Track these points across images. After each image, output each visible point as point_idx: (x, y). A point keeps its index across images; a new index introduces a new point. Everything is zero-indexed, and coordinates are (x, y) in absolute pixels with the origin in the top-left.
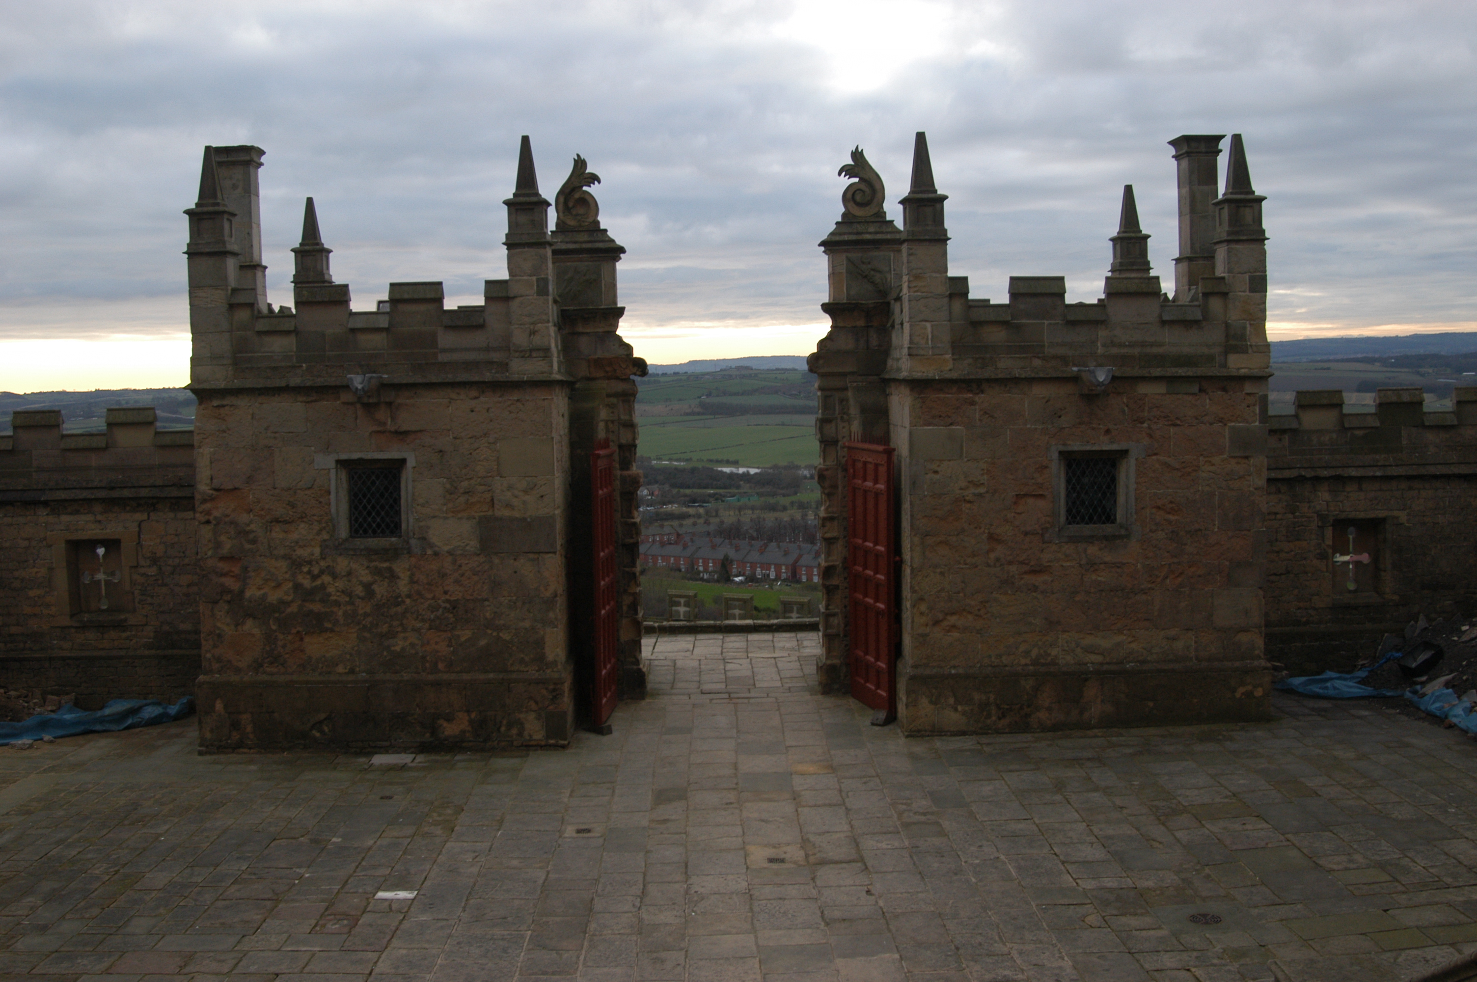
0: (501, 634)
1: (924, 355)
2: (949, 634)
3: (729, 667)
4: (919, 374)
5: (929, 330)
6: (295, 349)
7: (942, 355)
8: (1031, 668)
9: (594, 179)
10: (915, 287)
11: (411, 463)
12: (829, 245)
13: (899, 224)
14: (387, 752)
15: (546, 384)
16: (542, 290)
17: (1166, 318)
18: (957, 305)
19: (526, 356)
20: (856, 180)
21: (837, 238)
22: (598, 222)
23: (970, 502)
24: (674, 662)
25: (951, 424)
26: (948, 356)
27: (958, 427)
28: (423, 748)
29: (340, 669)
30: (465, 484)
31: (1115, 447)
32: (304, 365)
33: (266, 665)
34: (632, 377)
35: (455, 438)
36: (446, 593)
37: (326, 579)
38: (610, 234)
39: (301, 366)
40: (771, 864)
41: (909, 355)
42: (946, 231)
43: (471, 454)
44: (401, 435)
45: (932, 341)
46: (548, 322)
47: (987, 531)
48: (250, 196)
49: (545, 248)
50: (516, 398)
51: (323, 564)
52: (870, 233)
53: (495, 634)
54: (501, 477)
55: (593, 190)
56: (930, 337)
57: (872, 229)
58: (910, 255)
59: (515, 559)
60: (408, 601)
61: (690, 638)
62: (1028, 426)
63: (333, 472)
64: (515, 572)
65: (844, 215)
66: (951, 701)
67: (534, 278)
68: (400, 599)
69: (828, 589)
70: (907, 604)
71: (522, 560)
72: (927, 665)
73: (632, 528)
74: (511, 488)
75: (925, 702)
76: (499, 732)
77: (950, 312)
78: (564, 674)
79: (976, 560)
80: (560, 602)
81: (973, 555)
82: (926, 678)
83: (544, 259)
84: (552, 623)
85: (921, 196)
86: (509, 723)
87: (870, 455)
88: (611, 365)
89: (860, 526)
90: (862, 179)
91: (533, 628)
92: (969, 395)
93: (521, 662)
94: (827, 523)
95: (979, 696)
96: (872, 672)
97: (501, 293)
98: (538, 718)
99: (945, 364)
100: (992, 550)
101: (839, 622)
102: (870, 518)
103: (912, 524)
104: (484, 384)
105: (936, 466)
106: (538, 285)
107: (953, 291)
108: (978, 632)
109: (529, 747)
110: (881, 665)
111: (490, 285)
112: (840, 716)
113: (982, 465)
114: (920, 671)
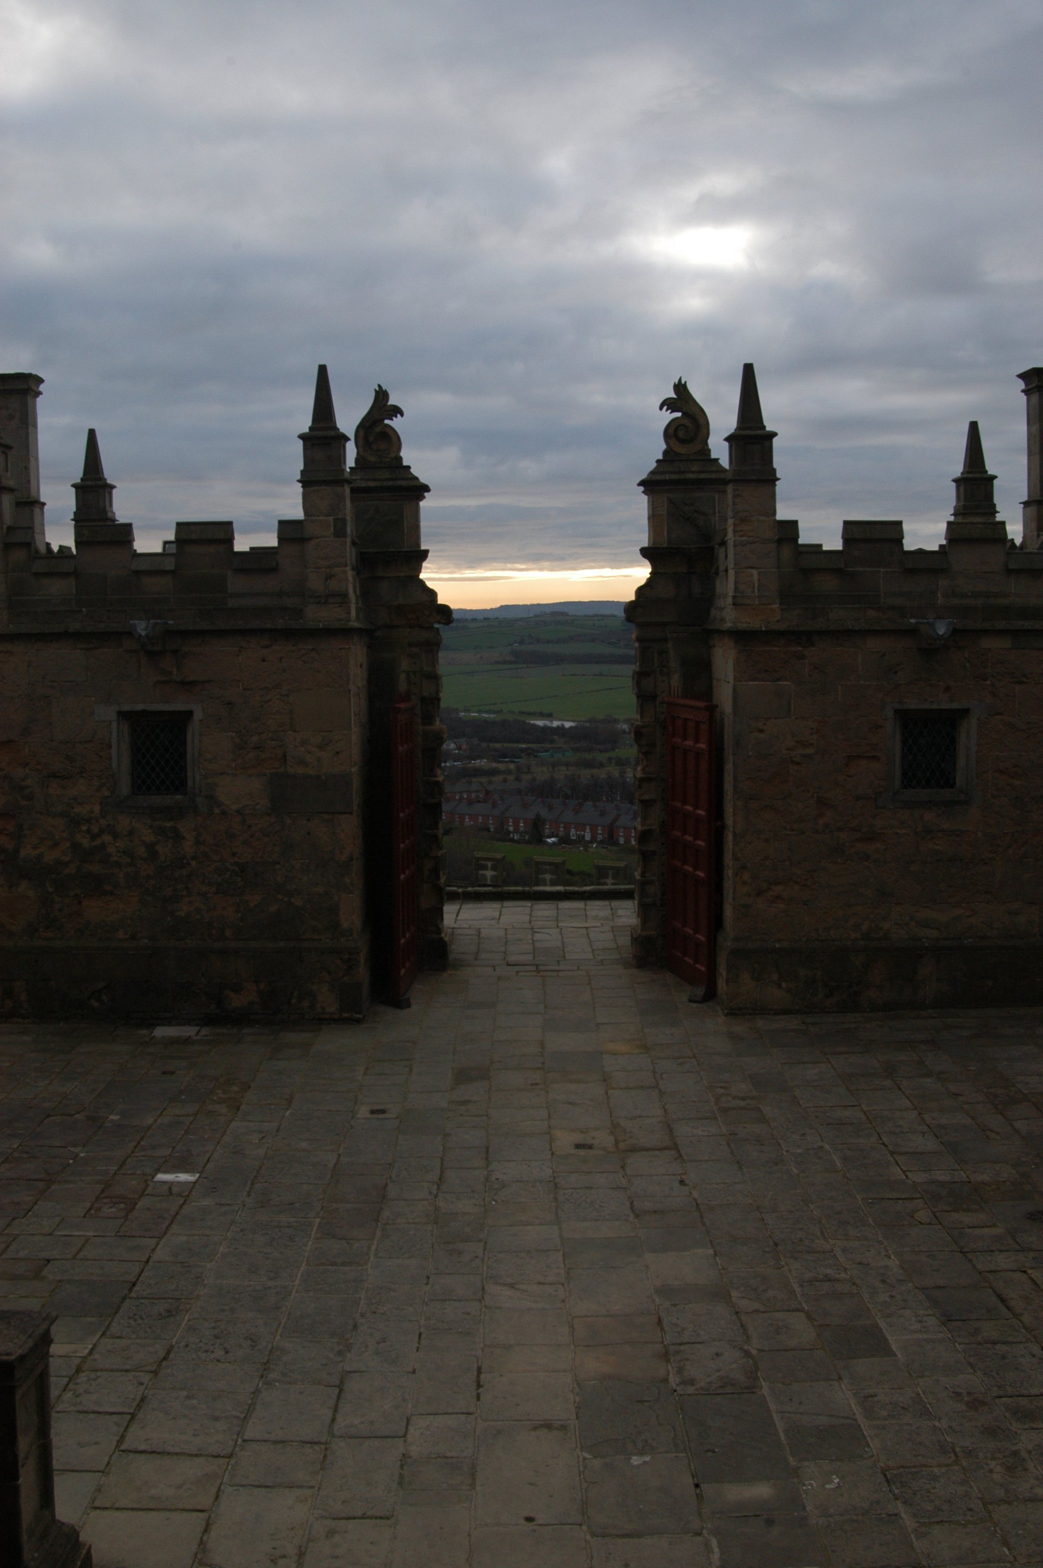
0: (293, 900)
1: (749, 605)
2: (774, 905)
3: (538, 936)
4: (744, 625)
5: (756, 577)
6: (74, 593)
7: (769, 604)
8: (862, 943)
9: (396, 411)
10: (741, 531)
11: (198, 715)
12: (648, 485)
13: (725, 462)
14: (170, 1024)
15: (344, 632)
16: (340, 532)
17: (1011, 566)
18: (786, 551)
19: (323, 601)
20: (679, 414)
21: (658, 477)
22: (401, 459)
23: (798, 764)
24: (479, 931)
25: (778, 680)
26: (775, 606)
27: (785, 683)
28: (208, 1021)
29: (121, 935)
30: (255, 738)
31: (955, 706)
32: (84, 609)
33: (42, 929)
34: (436, 626)
35: (245, 689)
36: (234, 854)
37: (107, 838)
38: (414, 471)
39: (81, 611)
40: (577, 1150)
41: (734, 604)
42: (775, 470)
43: (262, 706)
44: (188, 685)
45: (758, 590)
46: (346, 565)
47: (815, 795)
48: (27, 428)
49: (343, 486)
50: (310, 647)
51: (103, 822)
52: (693, 472)
53: (286, 899)
54: (295, 731)
55: (396, 423)
56: (756, 585)
57: (695, 468)
58: (735, 496)
59: (308, 820)
60: (194, 863)
61: (496, 905)
62: (862, 682)
63: (114, 725)
64: (309, 834)
65: (665, 453)
66: (775, 977)
67: (331, 519)
68: (185, 861)
69: (645, 855)
70: (729, 872)
71: (317, 821)
72: (749, 938)
73: (436, 788)
74: (305, 743)
75: (746, 977)
76: (290, 1004)
77: (778, 558)
78: (361, 942)
79: (804, 826)
80: (356, 866)
81: (801, 820)
82: (748, 952)
83: (340, 497)
84: (347, 889)
85: (749, 433)
86: (300, 994)
87: (692, 712)
88: (413, 613)
89: (680, 787)
90: (685, 413)
91: (327, 893)
92: (798, 648)
93: (314, 930)
94: (645, 784)
95: (804, 973)
96: (691, 945)
97: (296, 534)
98: (332, 989)
99: (772, 614)
100: (821, 815)
101: (654, 891)
102: (690, 781)
103: (736, 788)
104: (277, 632)
105: (760, 725)
106: (335, 526)
107: (783, 536)
108: (806, 903)
109: (319, 1020)
110: (701, 938)
111: (284, 526)
112: (655, 991)
113: (811, 723)
114: (742, 944)
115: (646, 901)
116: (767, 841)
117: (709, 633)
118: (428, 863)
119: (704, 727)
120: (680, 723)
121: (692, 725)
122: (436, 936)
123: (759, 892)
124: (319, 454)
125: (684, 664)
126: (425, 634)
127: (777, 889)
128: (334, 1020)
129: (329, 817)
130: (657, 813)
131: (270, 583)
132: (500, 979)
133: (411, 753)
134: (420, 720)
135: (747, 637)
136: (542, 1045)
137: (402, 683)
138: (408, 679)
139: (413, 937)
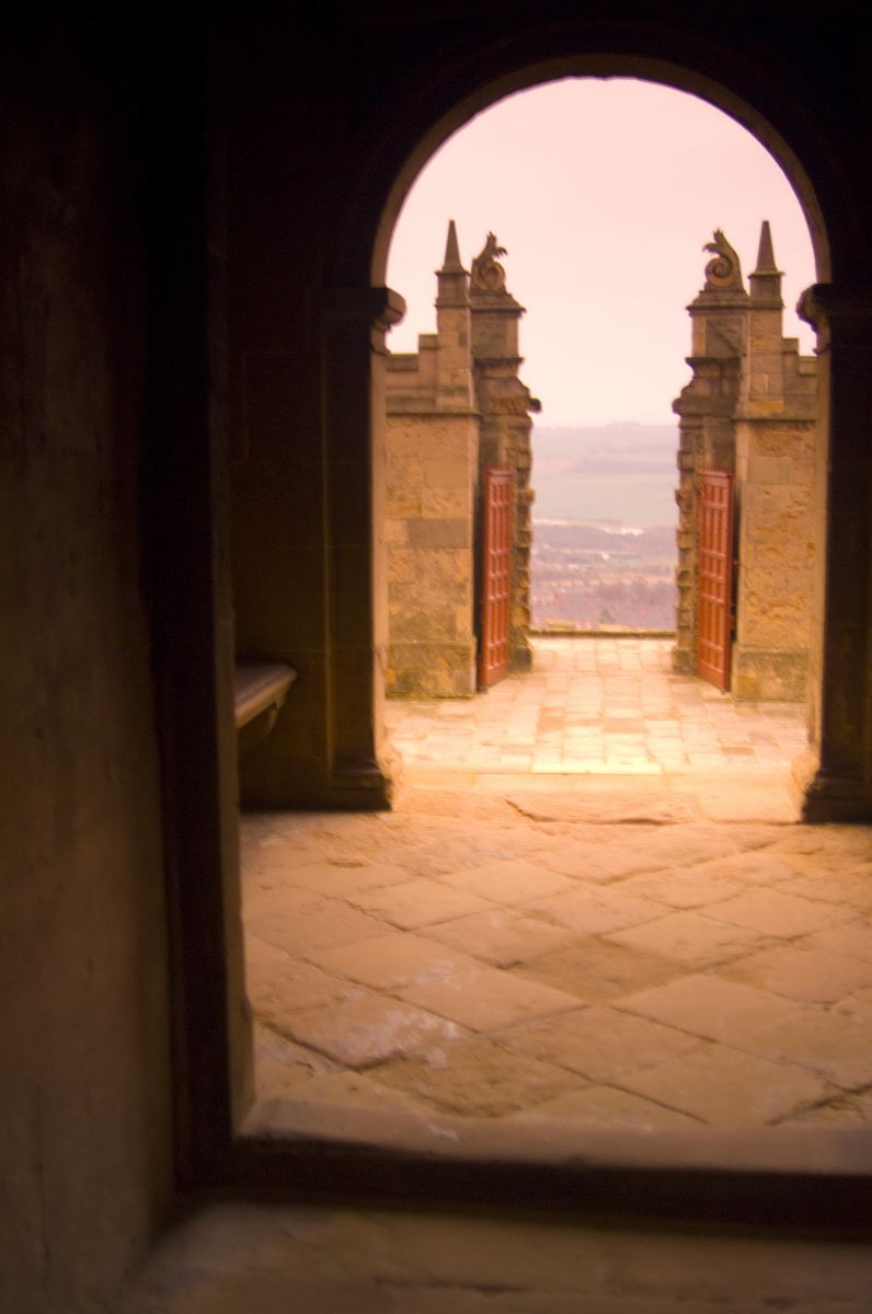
1: (760, 400)
2: (774, 621)
3: (600, 657)
4: (757, 415)
5: (766, 380)
7: (775, 400)
9: (503, 251)
10: (756, 345)
12: (693, 309)
15: (464, 416)
16: (462, 340)
18: (789, 360)
19: (449, 393)
20: (716, 256)
21: (698, 304)
22: (505, 288)
23: (793, 517)
25: (781, 455)
26: (781, 402)
27: (786, 458)
30: (399, 493)
34: (529, 414)
38: (514, 297)
41: (751, 400)
42: (781, 300)
45: (767, 389)
46: (466, 367)
49: (465, 309)
50: (440, 426)
52: (726, 300)
53: (418, 609)
54: (427, 488)
56: (766, 385)
58: (753, 320)
59: (436, 552)
64: (436, 562)
65: (706, 285)
69: (683, 591)
70: (742, 598)
71: (442, 553)
72: (755, 646)
73: (526, 536)
74: (434, 496)
75: (752, 674)
76: (419, 685)
77: (784, 366)
78: (471, 642)
79: (797, 564)
80: (470, 587)
81: (796, 559)
82: (753, 656)
83: (464, 318)
84: (463, 602)
85: (764, 273)
86: (428, 679)
87: (718, 480)
88: (513, 404)
89: (708, 538)
90: (722, 255)
91: (448, 606)
92: (796, 433)
93: (439, 631)
94: (684, 537)
95: (795, 672)
96: (713, 655)
97: (431, 343)
98: (450, 675)
99: (777, 407)
100: (810, 556)
101: (690, 617)
102: (716, 531)
103: (747, 535)
104: (417, 415)
105: (767, 489)
106: (460, 340)
107: (787, 349)
108: (797, 621)
109: (441, 698)
110: (720, 648)
111: (423, 338)
112: (686, 687)
113: (805, 489)
114: (750, 650)
115: (683, 624)
116: (770, 574)
117: (734, 422)
118: (519, 593)
119: (726, 492)
120: (709, 489)
121: (717, 490)
122: (523, 647)
123: (764, 612)
124: (449, 285)
125: (715, 445)
126: (522, 420)
127: (777, 610)
128: (451, 698)
129: (451, 550)
130: (692, 558)
131: (410, 380)
132: (571, 679)
133: (507, 508)
134: (516, 485)
135: (759, 424)
136: (601, 714)
137: (503, 456)
138: (509, 455)
139: (504, 646)
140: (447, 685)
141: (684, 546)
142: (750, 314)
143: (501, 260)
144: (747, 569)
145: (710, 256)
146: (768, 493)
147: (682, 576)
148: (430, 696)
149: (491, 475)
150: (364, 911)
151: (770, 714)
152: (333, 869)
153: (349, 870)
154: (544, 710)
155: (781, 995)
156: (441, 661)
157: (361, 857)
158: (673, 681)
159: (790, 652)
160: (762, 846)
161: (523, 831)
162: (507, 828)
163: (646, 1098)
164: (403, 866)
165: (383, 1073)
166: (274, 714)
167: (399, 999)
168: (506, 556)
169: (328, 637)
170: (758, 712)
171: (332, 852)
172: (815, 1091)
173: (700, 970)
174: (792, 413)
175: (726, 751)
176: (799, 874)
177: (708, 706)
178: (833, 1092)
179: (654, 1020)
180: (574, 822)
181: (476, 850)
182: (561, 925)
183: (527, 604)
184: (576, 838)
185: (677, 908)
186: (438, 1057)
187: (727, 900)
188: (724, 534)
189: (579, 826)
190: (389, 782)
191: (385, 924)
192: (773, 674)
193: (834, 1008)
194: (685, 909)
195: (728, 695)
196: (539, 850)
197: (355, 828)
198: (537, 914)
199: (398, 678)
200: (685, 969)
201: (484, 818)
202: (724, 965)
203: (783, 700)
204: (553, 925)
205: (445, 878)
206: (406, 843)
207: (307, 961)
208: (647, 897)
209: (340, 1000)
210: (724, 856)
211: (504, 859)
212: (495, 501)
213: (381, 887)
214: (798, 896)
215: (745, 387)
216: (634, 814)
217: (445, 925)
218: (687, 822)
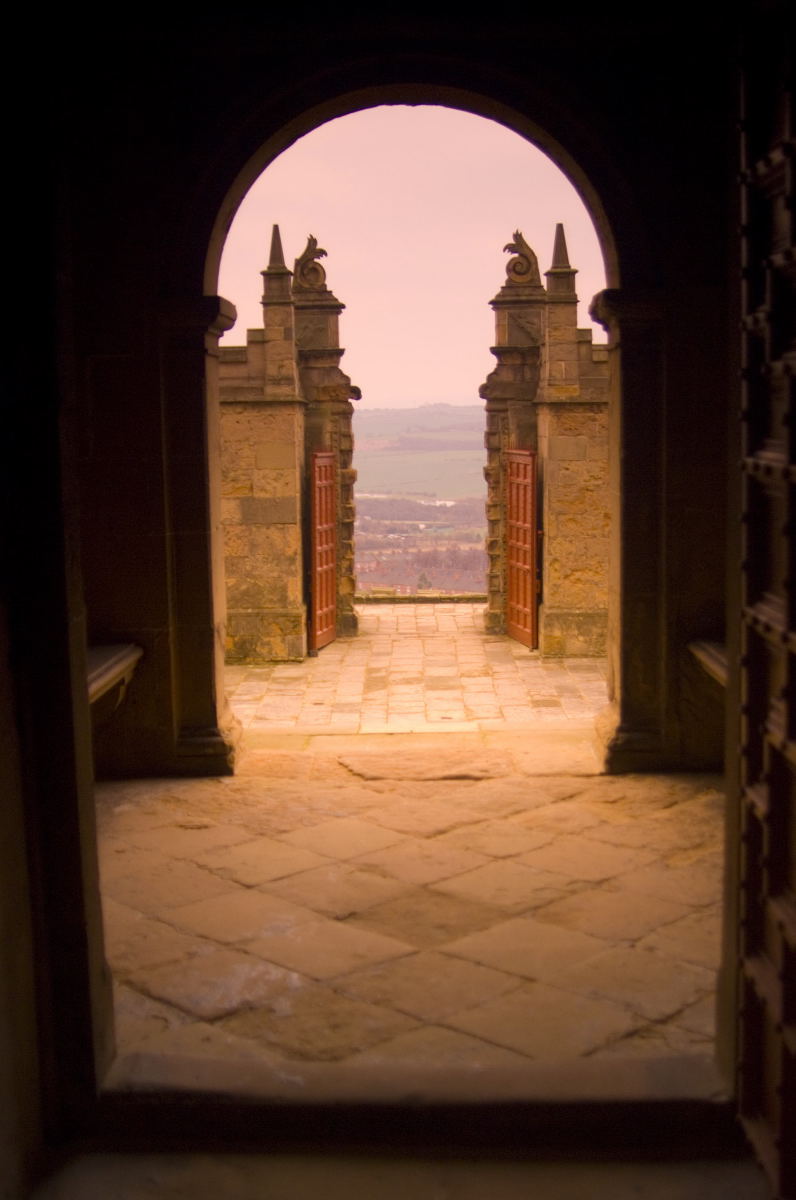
0: (257, 582)
1: (559, 385)
2: (575, 585)
3: (419, 621)
4: (556, 399)
5: (563, 367)
7: (572, 385)
9: (323, 253)
10: (553, 336)
12: (496, 304)
13: (546, 289)
15: (289, 403)
16: (287, 335)
18: (584, 349)
19: (277, 383)
20: (516, 255)
21: (501, 299)
22: (325, 286)
23: (591, 491)
24: (378, 619)
25: (579, 435)
26: (576, 386)
27: (583, 437)
30: (232, 474)
34: (350, 400)
38: (335, 294)
41: (549, 385)
42: (576, 296)
43: (236, 453)
45: (565, 375)
46: (291, 359)
49: (290, 306)
50: (269, 413)
52: (526, 295)
53: (253, 581)
54: (258, 469)
56: (564, 372)
57: (527, 292)
58: (550, 312)
59: (267, 528)
61: (391, 606)
64: (267, 538)
65: (508, 281)
69: (493, 559)
70: (546, 564)
71: (273, 529)
72: (559, 607)
73: (350, 512)
74: (264, 477)
75: (557, 633)
76: (255, 651)
77: (579, 354)
78: (302, 610)
79: (595, 532)
80: (299, 559)
81: (595, 529)
82: (558, 616)
83: (289, 314)
84: (293, 574)
85: (559, 270)
86: (263, 644)
87: (522, 458)
88: (334, 391)
89: (515, 510)
90: (521, 255)
91: (279, 577)
92: (592, 414)
93: (271, 601)
94: (492, 509)
95: (596, 630)
96: (522, 616)
97: (259, 338)
98: (283, 641)
99: (574, 392)
100: (607, 525)
101: (500, 582)
102: (521, 505)
103: (550, 507)
104: (246, 403)
105: (566, 465)
106: (285, 333)
107: (581, 339)
108: (596, 584)
109: (276, 662)
110: (528, 610)
111: (251, 332)
112: (498, 647)
113: (600, 464)
114: (554, 611)
115: (493, 589)
116: (571, 542)
117: (536, 405)
118: (345, 564)
119: (529, 468)
120: (515, 466)
121: (522, 467)
122: (350, 613)
123: (566, 577)
124: (275, 285)
125: (519, 427)
126: (343, 406)
127: (578, 575)
128: (285, 662)
129: (281, 526)
130: (501, 529)
131: (242, 371)
132: (394, 641)
133: (331, 487)
134: (339, 465)
135: (558, 407)
136: (422, 673)
137: (327, 440)
138: (331, 437)
139: (332, 612)
140: (280, 650)
141: (492, 518)
142: (547, 307)
143: (322, 261)
144: (549, 538)
145: (509, 256)
146: (567, 469)
147: (492, 545)
148: (264, 660)
149: (316, 457)
150: (211, 871)
151: (575, 669)
152: (180, 830)
153: (194, 831)
154: (370, 671)
155: (592, 935)
156: (274, 627)
157: (206, 820)
158: (486, 641)
159: (590, 612)
160: (571, 797)
161: (354, 789)
162: (340, 787)
163: (475, 1036)
164: (246, 826)
165: (234, 1023)
166: (123, 689)
167: (246, 952)
168: (331, 530)
169: (171, 615)
170: (563, 667)
171: (180, 816)
172: (625, 1023)
173: (519, 914)
174: (586, 398)
175: (537, 704)
176: (604, 822)
177: (518, 663)
178: (641, 1023)
179: (479, 963)
180: (400, 780)
181: (312, 810)
182: (392, 877)
183: (352, 574)
184: (403, 795)
185: (496, 858)
186: (284, 1005)
187: (541, 848)
188: (529, 507)
189: (404, 783)
190: (231, 749)
191: (231, 883)
192: (576, 632)
193: (639, 945)
194: (504, 858)
195: (536, 653)
196: (369, 807)
197: (201, 792)
198: (370, 868)
199: (235, 644)
200: (505, 914)
201: (317, 779)
202: (538, 909)
203: (586, 656)
204: (385, 877)
205: (284, 836)
206: (246, 805)
207: (159, 920)
208: (467, 849)
209: (191, 955)
210: (537, 807)
211: (338, 817)
212: (320, 480)
213: (226, 847)
214: (605, 842)
215: (545, 373)
216: (454, 772)
217: (286, 882)
218: (502, 777)
